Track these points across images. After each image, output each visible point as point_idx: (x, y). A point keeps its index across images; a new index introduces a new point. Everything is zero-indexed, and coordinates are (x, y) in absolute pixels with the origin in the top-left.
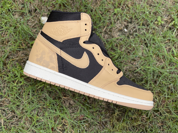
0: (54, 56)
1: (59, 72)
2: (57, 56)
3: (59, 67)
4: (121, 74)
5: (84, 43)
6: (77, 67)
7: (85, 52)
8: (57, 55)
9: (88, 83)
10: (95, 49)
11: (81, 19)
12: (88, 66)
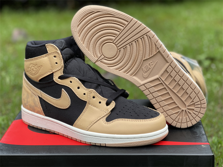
0: (36, 99)
3: (43, 110)
7: (63, 89)
11: (48, 52)
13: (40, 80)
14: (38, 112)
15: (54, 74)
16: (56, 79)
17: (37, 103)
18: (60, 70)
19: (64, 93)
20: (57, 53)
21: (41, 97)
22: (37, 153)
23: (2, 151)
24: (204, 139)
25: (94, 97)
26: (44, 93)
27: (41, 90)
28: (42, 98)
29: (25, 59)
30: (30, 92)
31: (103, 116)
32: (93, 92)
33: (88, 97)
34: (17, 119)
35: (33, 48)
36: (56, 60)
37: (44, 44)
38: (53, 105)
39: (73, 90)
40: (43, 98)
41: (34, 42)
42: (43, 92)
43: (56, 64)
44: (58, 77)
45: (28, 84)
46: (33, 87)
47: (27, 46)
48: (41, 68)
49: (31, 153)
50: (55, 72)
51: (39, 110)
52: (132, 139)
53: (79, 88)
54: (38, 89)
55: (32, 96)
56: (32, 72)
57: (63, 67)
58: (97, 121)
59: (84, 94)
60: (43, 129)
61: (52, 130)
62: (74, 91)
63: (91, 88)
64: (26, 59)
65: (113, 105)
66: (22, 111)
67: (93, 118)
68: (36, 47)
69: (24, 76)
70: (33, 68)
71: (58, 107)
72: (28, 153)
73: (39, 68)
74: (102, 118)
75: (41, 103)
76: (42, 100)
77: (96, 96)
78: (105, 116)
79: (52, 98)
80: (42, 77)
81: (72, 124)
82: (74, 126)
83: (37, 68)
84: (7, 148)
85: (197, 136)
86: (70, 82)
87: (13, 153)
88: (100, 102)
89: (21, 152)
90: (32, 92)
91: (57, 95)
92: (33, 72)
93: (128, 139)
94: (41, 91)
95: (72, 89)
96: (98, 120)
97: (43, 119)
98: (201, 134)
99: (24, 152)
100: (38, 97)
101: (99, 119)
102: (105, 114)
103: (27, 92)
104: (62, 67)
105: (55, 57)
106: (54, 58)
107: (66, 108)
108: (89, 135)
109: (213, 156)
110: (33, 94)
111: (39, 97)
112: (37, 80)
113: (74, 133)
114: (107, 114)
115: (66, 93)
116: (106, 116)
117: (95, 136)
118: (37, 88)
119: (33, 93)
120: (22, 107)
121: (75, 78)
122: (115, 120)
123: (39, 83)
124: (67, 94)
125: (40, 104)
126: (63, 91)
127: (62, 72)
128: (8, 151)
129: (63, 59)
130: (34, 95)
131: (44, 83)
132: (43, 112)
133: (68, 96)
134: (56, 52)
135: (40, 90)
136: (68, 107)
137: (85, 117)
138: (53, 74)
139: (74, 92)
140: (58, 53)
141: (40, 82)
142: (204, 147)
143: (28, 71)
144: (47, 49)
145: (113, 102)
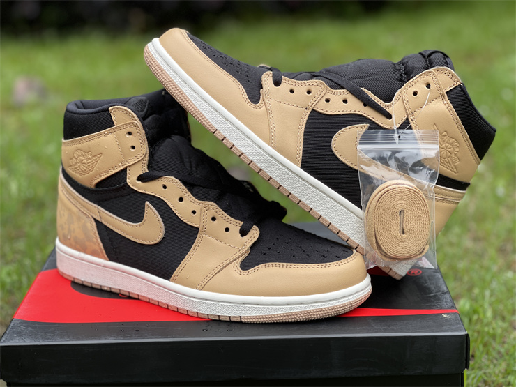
13: (98, 185)
14: (93, 253)
15: (128, 172)
16: (132, 180)
17: (92, 234)
18: (141, 163)
19: (150, 209)
20: (134, 126)
21: (99, 220)
22: (95, 339)
23: (21, 336)
24: (446, 302)
25: (214, 219)
26: (106, 212)
27: (99, 205)
28: (101, 223)
29: (63, 140)
30: (75, 209)
31: (234, 257)
32: (212, 208)
33: (202, 218)
34: (46, 269)
35: (81, 116)
36: (132, 140)
37: (105, 106)
38: (125, 238)
39: (169, 204)
40: (103, 222)
41: (82, 102)
42: (104, 210)
43: (133, 150)
44: (136, 177)
45: (70, 194)
46: (83, 198)
47: (68, 111)
48: (99, 158)
49: (83, 339)
50: (129, 166)
51: (96, 247)
52: (296, 304)
53: (181, 199)
54: (92, 204)
55: (79, 219)
56: (79, 167)
57: (148, 155)
58: (222, 269)
59: (194, 212)
60: (106, 289)
61: (125, 290)
62: (171, 206)
63: (207, 200)
64: (65, 139)
65: (254, 234)
66: (57, 250)
67: (213, 263)
68: (88, 114)
69: (61, 176)
70: (82, 158)
71: (138, 241)
72: (78, 339)
73: (95, 158)
74: (232, 262)
75: (99, 233)
76: (102, 228)
77: (217, 217)
78: (238, 258)
79: (124, 223)
80: (103, 178)
81: (167, 276)
82: (172, 281)
83: (90, 159)
84: (30, 329)
85: (431, 297)
86: (162, 188)
87: (44, 339)
88: (227, 230)
89: (61, 338)
90: (80, 210)
91: (136, 215)
92: (83, 168)
93: (288, 305)
94: (100, 208)
95: (166, 201)
96: (224, 267)
97: (104, 266)
98: (439, 291)
99: (69, 337)
100: (93, 220)
101: (225, 264)
102: (239, 254)
103: (69, 210)
104: (145, 156)
105: (130, 133)
106: (128, 136)
107: (155, 242)
108: (206, 300)
109: (467, 335)
110: (82, 215)
111: (96, 221)
112: (91, 184)
113: (174, 295)
114: (242, 255)
115: (155, 211)
116: (241, 259)
117: (218, 301)
118: (92, 201)
119: (82, 212)
120: (58, 242)
121: (173, 177)
122: (260, 266)
123: (96, 191)
124: (158, 214)
125: (98, 236)
126: (149, 207)
127: (146, 165)
128: (34, 335)
129: (147, 138)
130: (84, 217)
131: (106, 191)
132: (104, 252)
133: (159, 217)
134: (133, 123)
135: (96, 206)
136: (158, 241)
137: (195, 261)
138: (125, 170)
139: (172, 208)
140: (136, 125)
141: (98, 189)
142: (448, 319)
143: (71, 166)
144: (113, 117)
145: (255, 227)
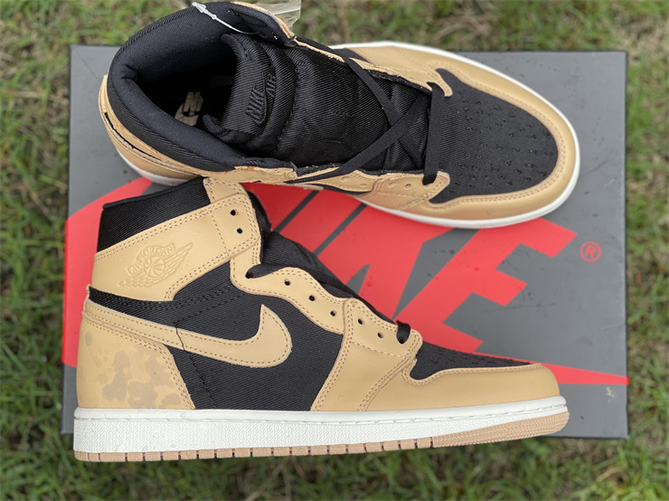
0: (160, 360)
1: (198, 407)
2: (171, 356)
4: (415, 339)
5: (249, 275)
6: (254, 369)
7: (263, 306)
8: (172, 350)
9: (309, 410)
10: (295, 285)
11: (212, 200)
12: (289, 351)
16: (239, 279)
18: (251, 253)
19: (268, 318)
21: (180, 347)
26: (192, 334)
28: (184, 351)
29: (95, 253)
32: (358, 306)
38: (229, 364)
39: (296, 305)
40: (188, 350)
42: (187, 332)
43: (239, 235)
44: (245, 273)
48: (188, 250)
50: (233, 258)
53: (312, 298)
54: (165, 327)
56: (148, 273)
57: (260, 241)
59: (333, 313)
62: (300, 308)
70: (155, 258)
71: (251, 366)
73: (179, 253)
74: (398, 373)
77: (365, 319)
78: (404, 369)
79: (224, 343)
82: (315, 412)
83: (169, 255)
86: (284, 284)
92: (155, 273)
94: (181, 330)
95: (292, 302)
96: (390, 380)
100: (167, 350)
104: (256, 243)
106: (231, 217)
107: (279, 361)
111: (174, 351)
112: (168, 295)
114: (408, 365)
115: (276, 317)
121: (297, 269)
124: (279, 321)
126: (266, 313)
127: (258, 255)
132: (188, 395)
133: (283, 325)
135: (173, 329)
136: (283, 359)
138: (227, 264)
143: (129, 278)
145: (416, 332)
